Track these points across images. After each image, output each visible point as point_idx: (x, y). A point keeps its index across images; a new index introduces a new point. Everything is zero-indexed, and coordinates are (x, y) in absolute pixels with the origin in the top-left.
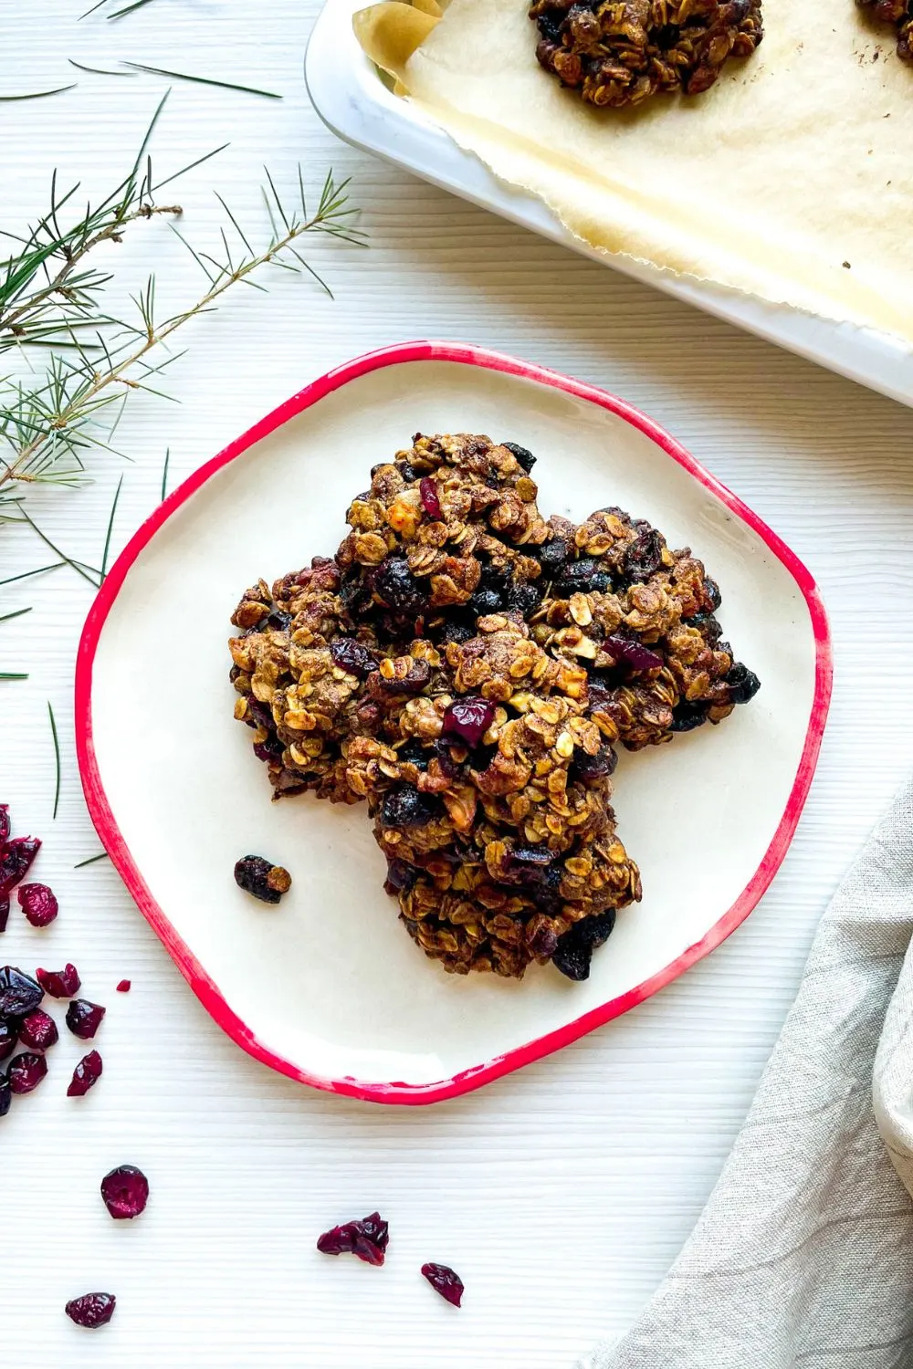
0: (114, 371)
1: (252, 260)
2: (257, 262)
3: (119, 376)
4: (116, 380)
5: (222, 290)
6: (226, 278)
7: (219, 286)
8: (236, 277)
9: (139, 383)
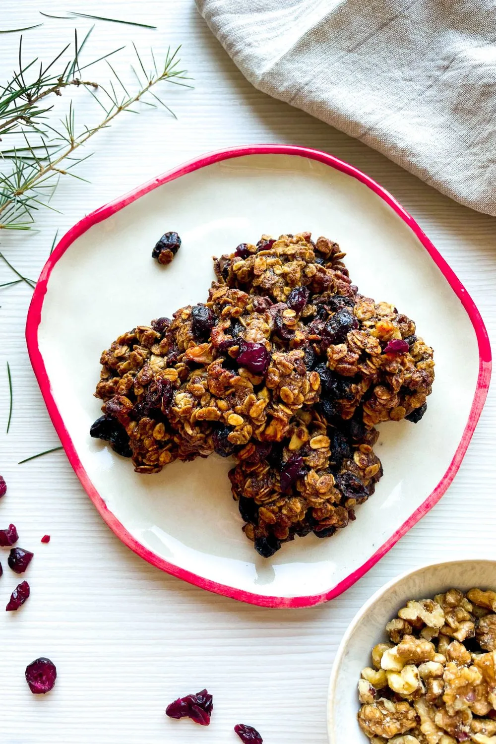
0: (52, 165)
1: (129, 99)
2: (132, 100)
3: (55, 167)
4: (53, 169)
5: (112, 117)
6: (116, 109)
7: (111, 116)
8: (120, 109)
9: (66, 171)
